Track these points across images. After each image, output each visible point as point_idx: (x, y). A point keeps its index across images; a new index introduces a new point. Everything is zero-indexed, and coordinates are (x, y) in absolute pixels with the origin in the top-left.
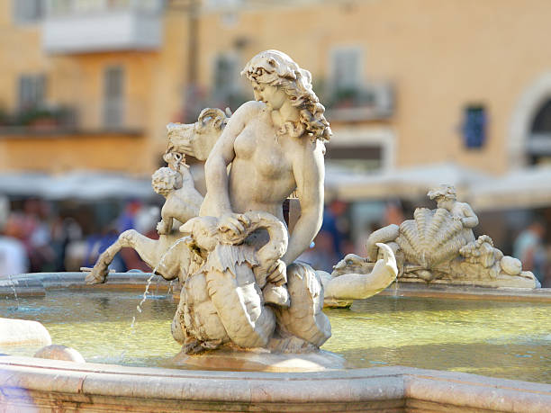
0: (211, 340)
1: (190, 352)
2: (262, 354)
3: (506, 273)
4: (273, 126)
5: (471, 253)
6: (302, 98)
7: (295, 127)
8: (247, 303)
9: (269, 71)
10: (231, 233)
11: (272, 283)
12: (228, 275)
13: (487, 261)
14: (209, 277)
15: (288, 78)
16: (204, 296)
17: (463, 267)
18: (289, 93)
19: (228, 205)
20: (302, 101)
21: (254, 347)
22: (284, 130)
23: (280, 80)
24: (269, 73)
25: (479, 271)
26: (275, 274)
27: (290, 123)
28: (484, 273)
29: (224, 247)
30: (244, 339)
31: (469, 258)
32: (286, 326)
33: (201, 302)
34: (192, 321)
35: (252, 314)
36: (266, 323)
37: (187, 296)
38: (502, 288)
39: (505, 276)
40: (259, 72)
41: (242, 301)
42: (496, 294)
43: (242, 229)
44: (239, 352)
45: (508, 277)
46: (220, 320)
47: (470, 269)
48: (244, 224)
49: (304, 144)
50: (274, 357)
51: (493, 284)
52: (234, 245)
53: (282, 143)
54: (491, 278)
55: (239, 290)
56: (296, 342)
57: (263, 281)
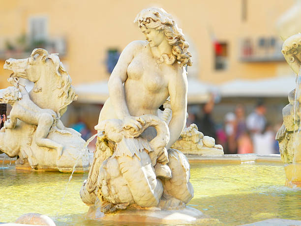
0: (121, 203)
1: (107, 212)
2: (156, 211)
3: (206, 146)
4: (153, 57)
5: (186, 135)
6: (176, 38)
7: (170, 58)
8: (149, 177)
9: (155, 20)
10: (132, 130)
11: (159, 163)
12: (136, 158)
13: (196, 140)
14: (120, 160)
15: (168, 24)
16: (118, 174)
17: (181, 143)
18: (168, 35)
19: (127, 111)
20: (176, 40)
21: (150, 207)
22: (162, 60)
23: (163, 26)
24: (154, 21)
25: (191, 146)
26: (162, 156)
27: (166, 55)
28: (194, 146)
29: (128, 139)
30: (145, 202)
31: (185, 138)
32: (168, 191)
33: (116, 177)
34: (109, 191)
35: (152, 185)
36: (159, 190)
37: (106, 174)
38: (205, 155)
39: (206, 148)
40: (148, 21)
41: (146, 176)
42: (201, 159)
43: (140, 127)
44: (141, 210)
45: (208, 148)
46: (129, 189)
47: (186, 145)
48: (141, 124)
49: (176, 69)
50: (164, 213)
51: (199, 153)
52: (134, 138)
53: (161, 68)
54: (198, 149)
55: (143, 168)
56: (175, 201)
57: (155, 162)
